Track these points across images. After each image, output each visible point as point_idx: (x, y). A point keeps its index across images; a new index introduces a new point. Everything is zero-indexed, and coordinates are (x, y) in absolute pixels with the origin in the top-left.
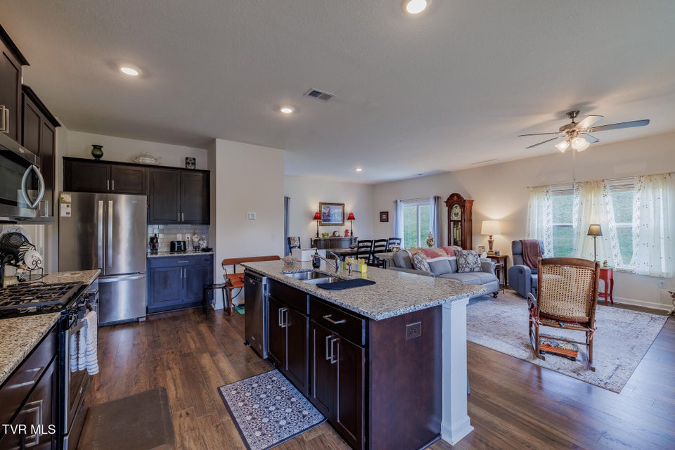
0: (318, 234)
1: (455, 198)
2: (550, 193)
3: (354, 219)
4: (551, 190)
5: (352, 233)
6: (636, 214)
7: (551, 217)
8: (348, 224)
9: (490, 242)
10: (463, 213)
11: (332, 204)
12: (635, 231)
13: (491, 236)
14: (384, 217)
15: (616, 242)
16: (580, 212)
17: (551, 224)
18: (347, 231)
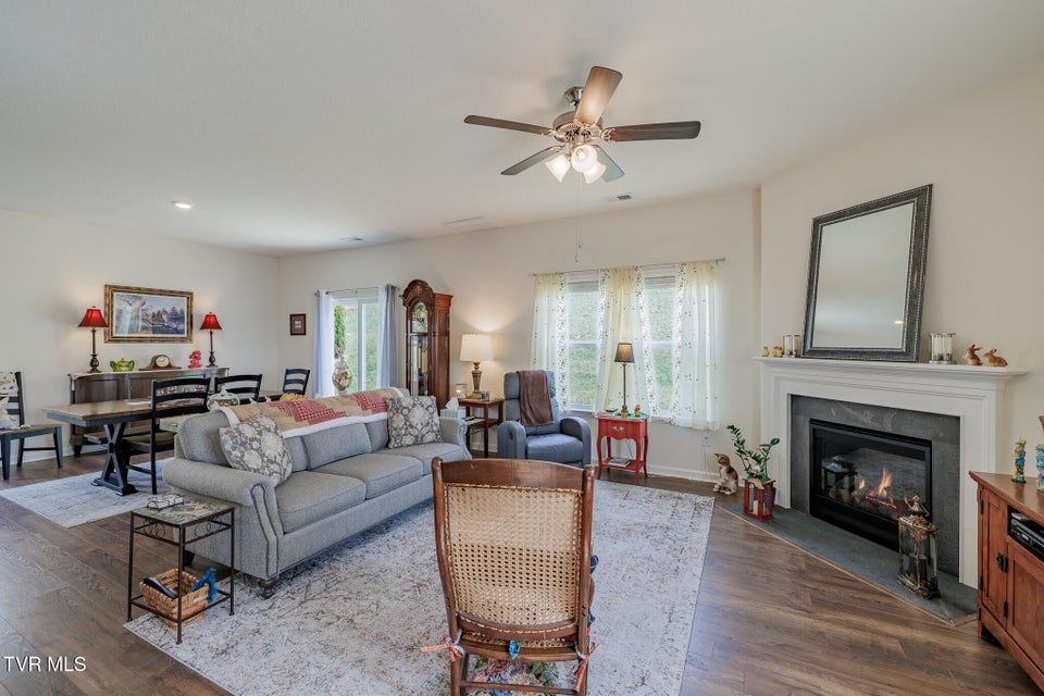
0: (94, 364)
1: (418, 289)
2: (566, 287)
3: (218, 327)
4: (567, 281)
5: (212, 360)
6: (677, 326)
7: (566, 329)
8: (201, 339)
9: (476, 376)
10: (431, 319)
11: (150, 292)
12: (676, 354)
13: (476, 364)
14: (299, 325)
15: (651, 373)
16: (606, 322)
17: (568, 342)
18: (195, 356)
